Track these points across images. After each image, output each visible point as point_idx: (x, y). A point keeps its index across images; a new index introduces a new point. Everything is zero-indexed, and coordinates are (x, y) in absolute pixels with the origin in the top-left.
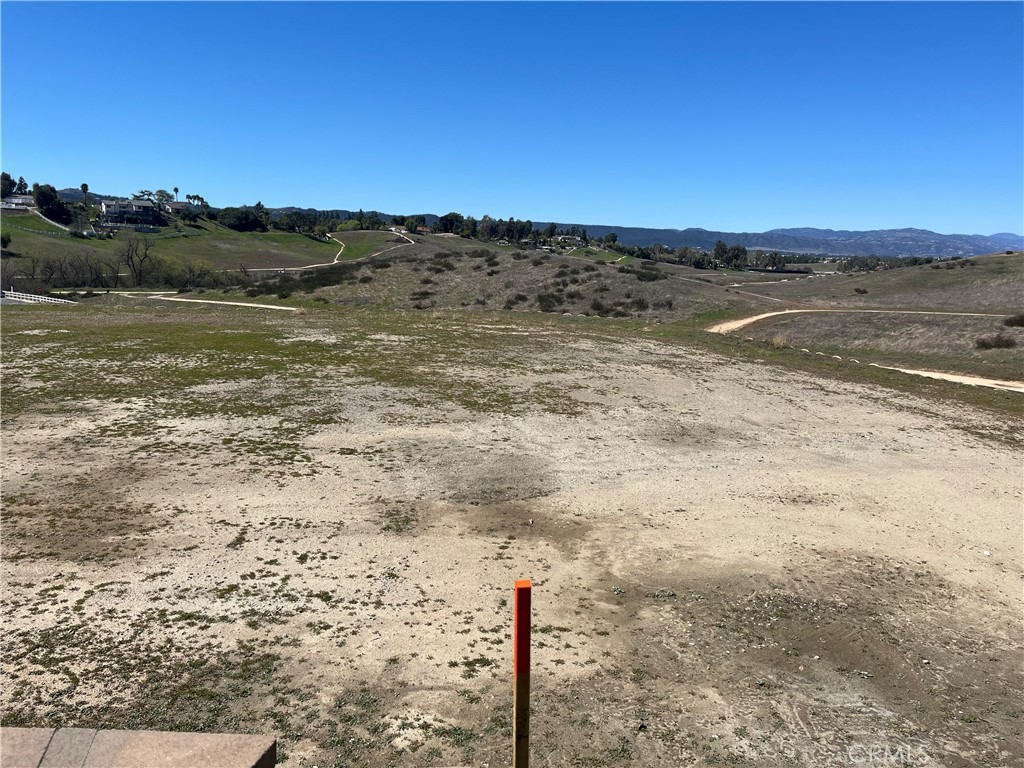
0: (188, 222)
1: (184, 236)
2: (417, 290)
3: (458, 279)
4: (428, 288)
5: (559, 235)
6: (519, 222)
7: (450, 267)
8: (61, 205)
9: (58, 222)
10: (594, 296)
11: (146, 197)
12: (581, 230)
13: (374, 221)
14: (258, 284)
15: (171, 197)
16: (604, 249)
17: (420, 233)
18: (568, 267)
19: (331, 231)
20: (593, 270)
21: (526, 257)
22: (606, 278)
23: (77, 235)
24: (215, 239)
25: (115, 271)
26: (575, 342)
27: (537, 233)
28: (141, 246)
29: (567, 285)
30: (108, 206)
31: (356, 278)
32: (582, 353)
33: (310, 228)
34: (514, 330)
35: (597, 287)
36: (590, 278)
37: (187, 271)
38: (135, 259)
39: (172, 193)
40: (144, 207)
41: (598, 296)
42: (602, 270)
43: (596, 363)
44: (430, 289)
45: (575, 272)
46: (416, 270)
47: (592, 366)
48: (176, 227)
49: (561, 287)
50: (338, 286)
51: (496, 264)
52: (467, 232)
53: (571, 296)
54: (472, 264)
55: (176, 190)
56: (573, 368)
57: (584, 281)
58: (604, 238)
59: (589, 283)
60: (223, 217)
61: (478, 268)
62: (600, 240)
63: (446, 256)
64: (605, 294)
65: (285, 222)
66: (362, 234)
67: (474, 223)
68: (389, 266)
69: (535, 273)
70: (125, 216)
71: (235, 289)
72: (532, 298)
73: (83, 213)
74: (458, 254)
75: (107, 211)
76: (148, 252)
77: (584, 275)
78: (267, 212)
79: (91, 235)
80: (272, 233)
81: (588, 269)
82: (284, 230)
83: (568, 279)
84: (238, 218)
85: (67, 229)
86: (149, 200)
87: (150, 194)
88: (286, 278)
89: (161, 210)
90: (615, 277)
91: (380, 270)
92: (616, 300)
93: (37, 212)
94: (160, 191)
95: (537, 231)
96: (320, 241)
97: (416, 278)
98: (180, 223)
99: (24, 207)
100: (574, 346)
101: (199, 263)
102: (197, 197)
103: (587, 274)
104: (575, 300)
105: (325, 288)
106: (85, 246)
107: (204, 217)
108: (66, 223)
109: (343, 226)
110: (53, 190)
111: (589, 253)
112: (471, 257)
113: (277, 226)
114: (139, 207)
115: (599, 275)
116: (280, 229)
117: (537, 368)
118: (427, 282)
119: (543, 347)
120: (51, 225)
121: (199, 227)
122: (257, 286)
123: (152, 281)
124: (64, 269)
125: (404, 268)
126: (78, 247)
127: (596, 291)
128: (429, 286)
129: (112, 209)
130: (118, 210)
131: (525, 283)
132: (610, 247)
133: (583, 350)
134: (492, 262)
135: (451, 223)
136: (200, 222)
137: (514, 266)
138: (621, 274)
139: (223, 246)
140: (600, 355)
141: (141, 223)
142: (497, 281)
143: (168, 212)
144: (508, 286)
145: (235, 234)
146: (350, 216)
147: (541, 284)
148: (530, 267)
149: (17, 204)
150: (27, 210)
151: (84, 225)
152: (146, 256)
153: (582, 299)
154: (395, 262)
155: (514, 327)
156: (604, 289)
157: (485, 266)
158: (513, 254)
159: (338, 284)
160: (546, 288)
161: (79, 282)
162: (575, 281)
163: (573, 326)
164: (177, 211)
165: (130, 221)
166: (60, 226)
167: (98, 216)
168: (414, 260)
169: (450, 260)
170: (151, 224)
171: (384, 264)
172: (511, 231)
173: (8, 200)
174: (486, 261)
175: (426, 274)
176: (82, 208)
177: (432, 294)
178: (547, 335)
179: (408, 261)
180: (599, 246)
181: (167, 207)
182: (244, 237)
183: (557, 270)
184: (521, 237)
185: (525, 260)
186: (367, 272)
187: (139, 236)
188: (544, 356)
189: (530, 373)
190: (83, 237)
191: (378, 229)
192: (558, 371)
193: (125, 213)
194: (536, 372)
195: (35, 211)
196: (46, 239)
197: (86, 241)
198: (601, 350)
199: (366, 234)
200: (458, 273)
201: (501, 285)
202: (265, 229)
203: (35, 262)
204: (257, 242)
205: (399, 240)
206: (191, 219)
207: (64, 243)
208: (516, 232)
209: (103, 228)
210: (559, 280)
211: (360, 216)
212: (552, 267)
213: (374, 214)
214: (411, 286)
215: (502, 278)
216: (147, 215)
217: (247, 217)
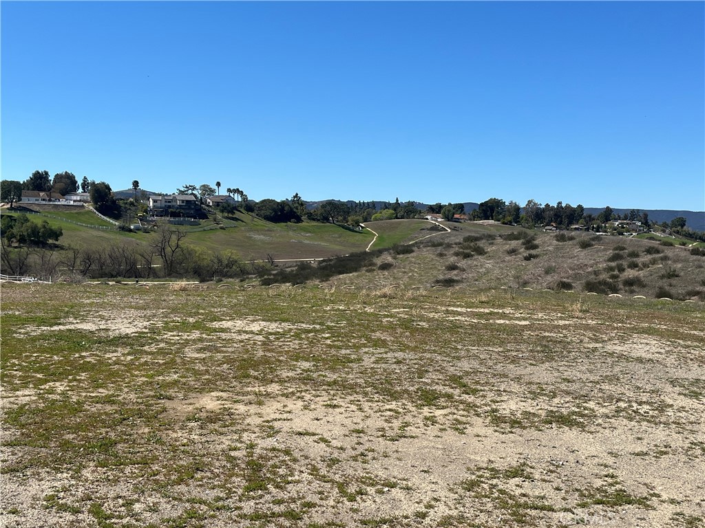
0: (226, 215)
1: (222, 228)
2: (441, 277)
3: (489, 264)
4: (453, 274)
5: (616, 220)
6: (568, 207)
7: (480, 252)
8: (114, 202)
9: (110, 217)
10: (660, 283)
11: (190, 192)
12: (641, 214)
13: (411, 210)
14: (275, 272)
15: (213, 191)
16: (670, 234)
17: (457, 221)
18: (624, 249)
19: (365, 220)
20: (658, 252)
21: (572, 238)
22: (675, 261)
23: (124, 229)
24: (251, 230)
25: (149, 263)
26: (623, 340)
27: (590, 218)
28: (174, 237)
29: (624, 270)
30: (155, 201)
31: (375, 265)
32: (639, 369)
33: (345, 218)
34: (503, 316)
35: (663, 272)
36: (654, 262)
37: (216, 261)
38: (168, 250)
39: (214, 187)
40: (187, 201)
41: (664, 283)
42: (669, 252)
43: (673, 397)
44: (456, 275)
45: (634, 255)
46: (441, 255)
47: (662, 408)
48: (215, 220)
49: (616, 272)
50: (355, 274)
51: (535, 247)
52: (509, 218)
53: (630, 283)
54: (507, 247)
55: (218, 184)
56: (609, 409)
57: (645, 265)
58: (669, 223)
59: (652, 268)
60: (260, 209)
61: (513, 252)
62: (665, 226)
63: (477, 239)
64: (674, 281)
65: (319, 213)
66: (396, 222)
67: (517, 209)
68: (412, 251)
69: (583, 256)
70: (170, 210)
71: (252, 278)
72: (578, 286)
73: (133, 208)
74: (491, 237)
75: (154, 206)
76: (180, 243)
77: (646, 258)
78: (302, 204)
79: (138, 229)
80: (306, 223)
81: (650, 251)
82: (319, 220)
83: (625, 263)
84: (274, 210)
85: (117, 224)
86: (192, 194)
87: (194, 188)
88: (304, 267)
89: (202, 203)
90: (686, 261)
91: (401, 256)
92: (690, 288)
93: (91, 208)
94: (204, 186)
95: (590, 216)
96: (353, 231)
97: (441, 264)
98: (219, 216)
99: (81, 203)
100: (618, 349)
101: (227, 253)
102: (237, 191)
103: (649, 257)
104: (634, 288)
105: (341, 276)
106: (130, 239)
107: (242, 210)
108: (116, 217)
109: (378, 215)
110: (108, 188)
111: (652, 238)
112: (505, 239)
113: (311, 217)
114: (183, 201)
115: (665, 258)
116: (314, 220)
117: (511, 406)
118: (452, 268)
119: (548, 350)
120: (103, 220)
121: (236, 219)
122: (274, 275)
123: (182, 271)
124: (102, 261)
125: (428, 254)
126: (121, 240)
127: (663, 277)
128: (455, 272)
129: (158, 204)
130: (164, 204)
131: (571, 268)
132: (678, 232)
133: (640, 360)
134: (530, 245)
135: (490, 209)
136: (237, 215)
137: (557, 248)
138: (695, 257)
139: (257, 237)
140: (680, 374)
141: (183, 216)
142: (536, 265)
143: (208, 206)
144: (548, 271)
145: (270, 225)
146: (386, 206)
147: (590, 269)
148: (577, 250)
149: (75, 201)
150: (83, 206)
151: (131, 220)
152: (178, 246)
153: (644, 286)
154: (419, 248)
155: (508, 311)
156: (673, 275)
157: (522, 250)
158: (556, 236)
159: (356, 271)
160: (596, 273)
161: (114, 273)
162: (634, 266)
163: (621, 311)
164: (217, 204)
165: (174, 215)
166: (111, 221)
167: (146, 211)
168: (440, 244)
169: (481, 244)
170: (191, 217)
171: (407, 250)
172: (559, 216)
173: (68, 197)
174: (523, 244)
175: (453, 259)
176: (132, 204)
177: (457, 281)
178: (565, 327)
179: (434, 245)
180: (664, 231)
181: (208, 200)
182: (279, 227)
183: (610, 253)
184: (570, 223)
185: (571, 242)
186: (388, 258)
187: (173, 228)
188: (543, 374)
189: (478, 425)
190: (130, 231)
191: (413, 218)
192: (564, 421)
193: (169, 207)
194: (497, 420)
195: (90, 207)
196: (95, 233)
197: (132, 234)
198: (683, 360)
199: (400, 223)
200: (490, 258)
201: (540, 271)
202: (299, 220)
203: (76, 252)
204: (291, 233)
205: (435, 228)
206: (229, 212)
207: (112, 236)
208: (564, 217)
209: (149, 222)
210: (613, 264)
211: (397, 206)
212: (605, 250)
213: (411, 204)
214: (435, 272)
215: (542, 263)
216: (190, 208)
217: (283, 208)
